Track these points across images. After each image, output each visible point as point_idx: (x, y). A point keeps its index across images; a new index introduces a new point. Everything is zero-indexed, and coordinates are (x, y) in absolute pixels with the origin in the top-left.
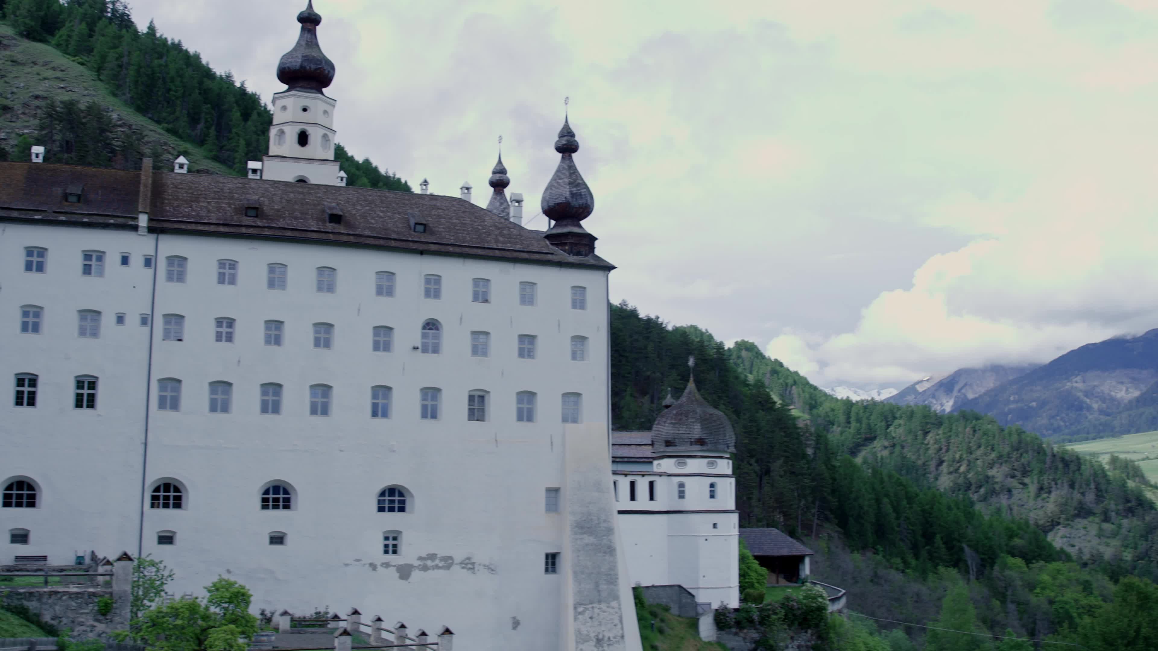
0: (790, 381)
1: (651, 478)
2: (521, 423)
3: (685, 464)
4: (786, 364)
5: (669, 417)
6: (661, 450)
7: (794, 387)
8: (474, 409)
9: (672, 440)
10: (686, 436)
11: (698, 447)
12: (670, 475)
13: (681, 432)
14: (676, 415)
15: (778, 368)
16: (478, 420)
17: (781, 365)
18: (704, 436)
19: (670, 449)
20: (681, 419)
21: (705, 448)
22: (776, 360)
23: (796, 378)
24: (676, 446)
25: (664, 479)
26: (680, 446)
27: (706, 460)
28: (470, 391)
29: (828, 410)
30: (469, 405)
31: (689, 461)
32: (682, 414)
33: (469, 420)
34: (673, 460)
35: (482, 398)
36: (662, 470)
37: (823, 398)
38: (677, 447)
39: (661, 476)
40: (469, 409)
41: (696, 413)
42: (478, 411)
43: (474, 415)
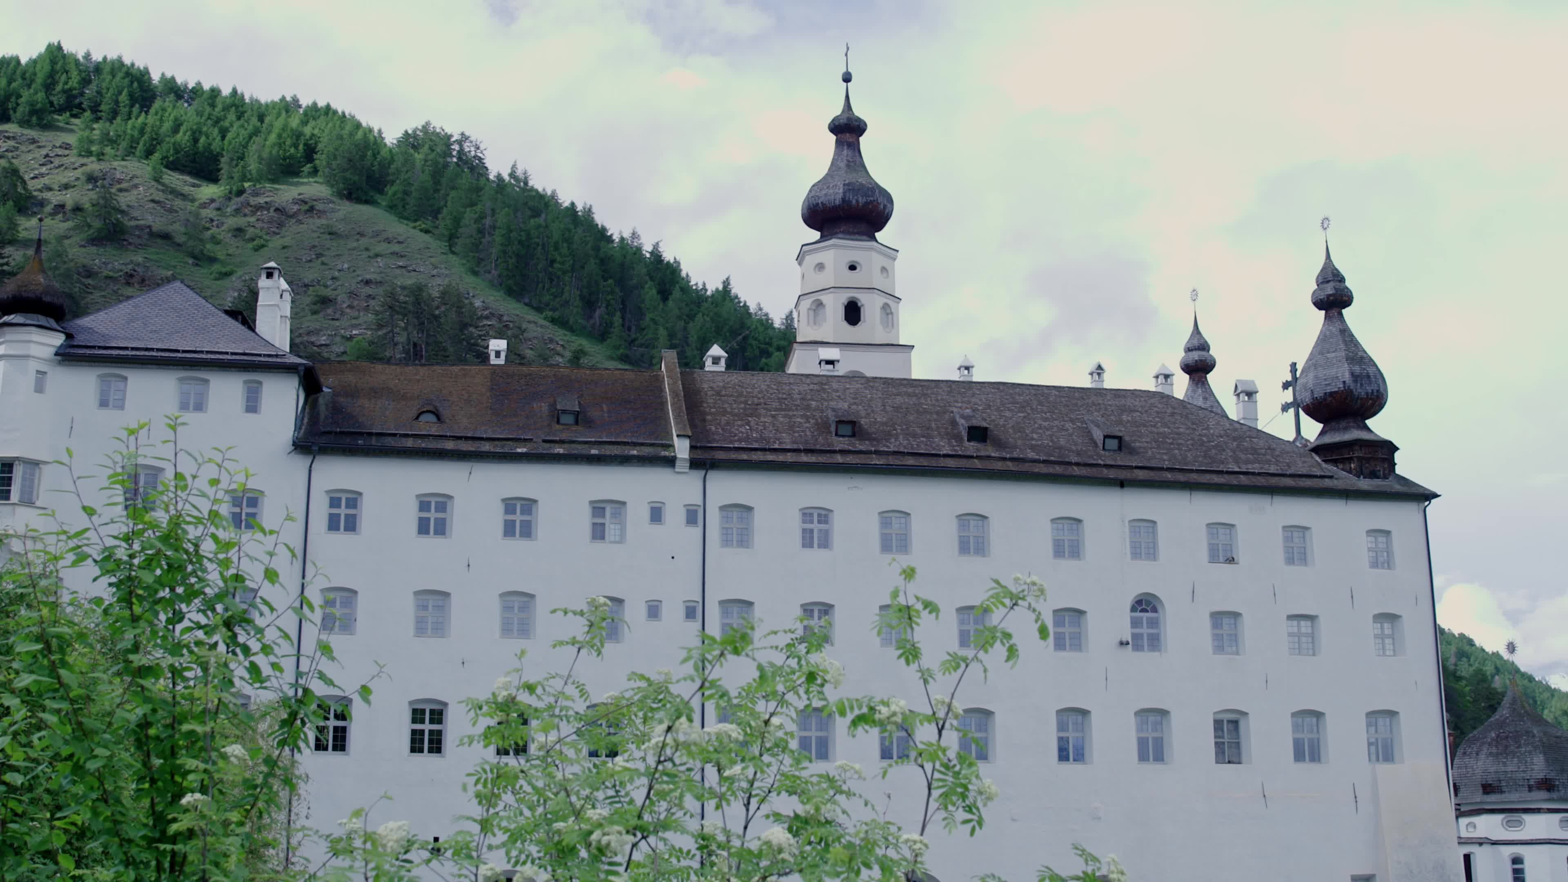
0: (1489, 669)
1: (1466, 849)
2: (1301, 765)
3: (1520, 823)
4: (1478, 643)
5: (1483, 743)
6: (1478, 800)
7: (1497, 677)
8: (1223, 743)
9: (1495, 784)
10: (1521, 775)
11: (1543, 794)
12: (1495, 843)
13: (1509, 769)
14: (1498, 740)
15: (1467, 648)
16: (1229, 762)
17: (1471, 643)
18: (1552, 775)
19: (1493, 798)
20: (1506, 747)
21: (1555, 795)
22: (1462, 636)
23: (1498, 663)
24: (1502, 792)
25: (1486, 848)
26: (1509, 792)
27: (1557, 817)
28: (1215, 713)
29: (1559, 713)
30: (1216, 737)
31: (1527, 818)
32: (1507, 737)
33: (1217, 762)
34: (1498, 818)
35: (1235, 723)
36: (1480, 833)
37: (1546, 695)
38: (1503, 796)
39: (1481, 844)
40: (1216, 743)
41: (1534, 736)
42: (1229, 747)
43: (1224, 753)
